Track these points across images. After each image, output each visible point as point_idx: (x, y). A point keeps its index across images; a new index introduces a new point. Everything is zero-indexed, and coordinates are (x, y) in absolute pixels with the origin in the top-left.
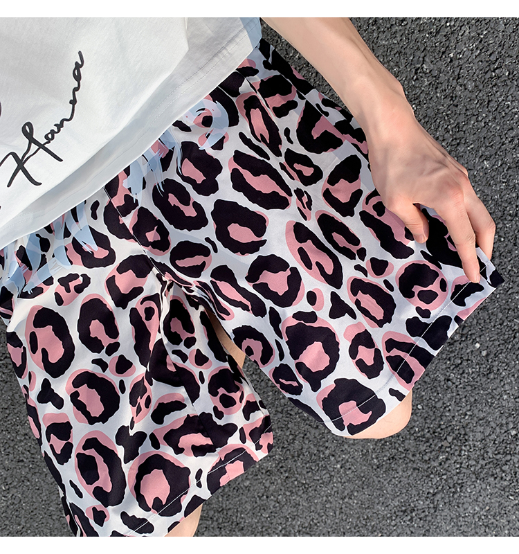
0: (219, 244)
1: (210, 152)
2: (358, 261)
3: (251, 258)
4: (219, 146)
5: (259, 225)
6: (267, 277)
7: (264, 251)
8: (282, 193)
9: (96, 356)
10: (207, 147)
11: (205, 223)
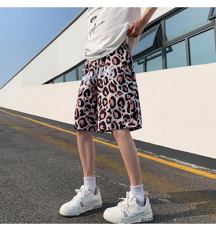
0: (102, 92)
1: (108, 80)
2: (120, 108)
3: (105, 97)
4: (110, 80)
5: (108, 93)
6: (105, 101)
7: (106, 97)
8: (114, 91)
9: (84, 97)
10: (108, 79)
11: (102, 88)
